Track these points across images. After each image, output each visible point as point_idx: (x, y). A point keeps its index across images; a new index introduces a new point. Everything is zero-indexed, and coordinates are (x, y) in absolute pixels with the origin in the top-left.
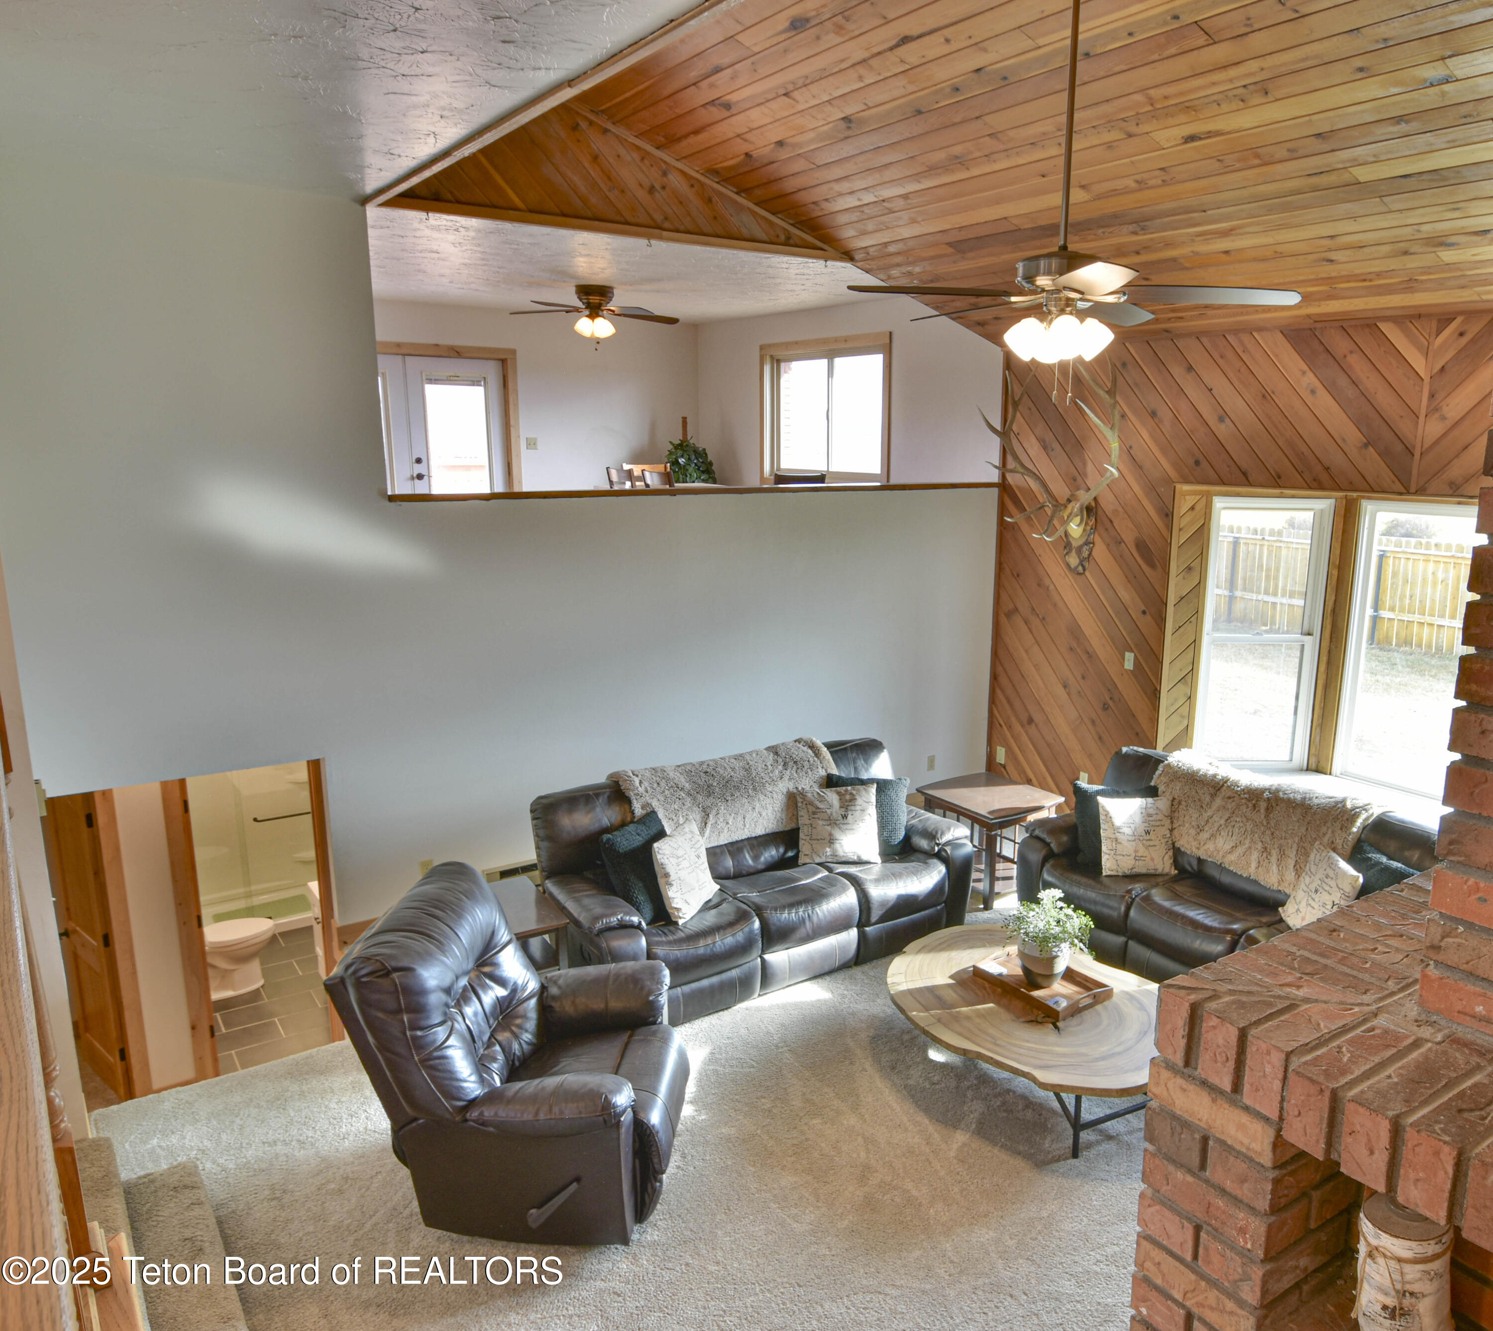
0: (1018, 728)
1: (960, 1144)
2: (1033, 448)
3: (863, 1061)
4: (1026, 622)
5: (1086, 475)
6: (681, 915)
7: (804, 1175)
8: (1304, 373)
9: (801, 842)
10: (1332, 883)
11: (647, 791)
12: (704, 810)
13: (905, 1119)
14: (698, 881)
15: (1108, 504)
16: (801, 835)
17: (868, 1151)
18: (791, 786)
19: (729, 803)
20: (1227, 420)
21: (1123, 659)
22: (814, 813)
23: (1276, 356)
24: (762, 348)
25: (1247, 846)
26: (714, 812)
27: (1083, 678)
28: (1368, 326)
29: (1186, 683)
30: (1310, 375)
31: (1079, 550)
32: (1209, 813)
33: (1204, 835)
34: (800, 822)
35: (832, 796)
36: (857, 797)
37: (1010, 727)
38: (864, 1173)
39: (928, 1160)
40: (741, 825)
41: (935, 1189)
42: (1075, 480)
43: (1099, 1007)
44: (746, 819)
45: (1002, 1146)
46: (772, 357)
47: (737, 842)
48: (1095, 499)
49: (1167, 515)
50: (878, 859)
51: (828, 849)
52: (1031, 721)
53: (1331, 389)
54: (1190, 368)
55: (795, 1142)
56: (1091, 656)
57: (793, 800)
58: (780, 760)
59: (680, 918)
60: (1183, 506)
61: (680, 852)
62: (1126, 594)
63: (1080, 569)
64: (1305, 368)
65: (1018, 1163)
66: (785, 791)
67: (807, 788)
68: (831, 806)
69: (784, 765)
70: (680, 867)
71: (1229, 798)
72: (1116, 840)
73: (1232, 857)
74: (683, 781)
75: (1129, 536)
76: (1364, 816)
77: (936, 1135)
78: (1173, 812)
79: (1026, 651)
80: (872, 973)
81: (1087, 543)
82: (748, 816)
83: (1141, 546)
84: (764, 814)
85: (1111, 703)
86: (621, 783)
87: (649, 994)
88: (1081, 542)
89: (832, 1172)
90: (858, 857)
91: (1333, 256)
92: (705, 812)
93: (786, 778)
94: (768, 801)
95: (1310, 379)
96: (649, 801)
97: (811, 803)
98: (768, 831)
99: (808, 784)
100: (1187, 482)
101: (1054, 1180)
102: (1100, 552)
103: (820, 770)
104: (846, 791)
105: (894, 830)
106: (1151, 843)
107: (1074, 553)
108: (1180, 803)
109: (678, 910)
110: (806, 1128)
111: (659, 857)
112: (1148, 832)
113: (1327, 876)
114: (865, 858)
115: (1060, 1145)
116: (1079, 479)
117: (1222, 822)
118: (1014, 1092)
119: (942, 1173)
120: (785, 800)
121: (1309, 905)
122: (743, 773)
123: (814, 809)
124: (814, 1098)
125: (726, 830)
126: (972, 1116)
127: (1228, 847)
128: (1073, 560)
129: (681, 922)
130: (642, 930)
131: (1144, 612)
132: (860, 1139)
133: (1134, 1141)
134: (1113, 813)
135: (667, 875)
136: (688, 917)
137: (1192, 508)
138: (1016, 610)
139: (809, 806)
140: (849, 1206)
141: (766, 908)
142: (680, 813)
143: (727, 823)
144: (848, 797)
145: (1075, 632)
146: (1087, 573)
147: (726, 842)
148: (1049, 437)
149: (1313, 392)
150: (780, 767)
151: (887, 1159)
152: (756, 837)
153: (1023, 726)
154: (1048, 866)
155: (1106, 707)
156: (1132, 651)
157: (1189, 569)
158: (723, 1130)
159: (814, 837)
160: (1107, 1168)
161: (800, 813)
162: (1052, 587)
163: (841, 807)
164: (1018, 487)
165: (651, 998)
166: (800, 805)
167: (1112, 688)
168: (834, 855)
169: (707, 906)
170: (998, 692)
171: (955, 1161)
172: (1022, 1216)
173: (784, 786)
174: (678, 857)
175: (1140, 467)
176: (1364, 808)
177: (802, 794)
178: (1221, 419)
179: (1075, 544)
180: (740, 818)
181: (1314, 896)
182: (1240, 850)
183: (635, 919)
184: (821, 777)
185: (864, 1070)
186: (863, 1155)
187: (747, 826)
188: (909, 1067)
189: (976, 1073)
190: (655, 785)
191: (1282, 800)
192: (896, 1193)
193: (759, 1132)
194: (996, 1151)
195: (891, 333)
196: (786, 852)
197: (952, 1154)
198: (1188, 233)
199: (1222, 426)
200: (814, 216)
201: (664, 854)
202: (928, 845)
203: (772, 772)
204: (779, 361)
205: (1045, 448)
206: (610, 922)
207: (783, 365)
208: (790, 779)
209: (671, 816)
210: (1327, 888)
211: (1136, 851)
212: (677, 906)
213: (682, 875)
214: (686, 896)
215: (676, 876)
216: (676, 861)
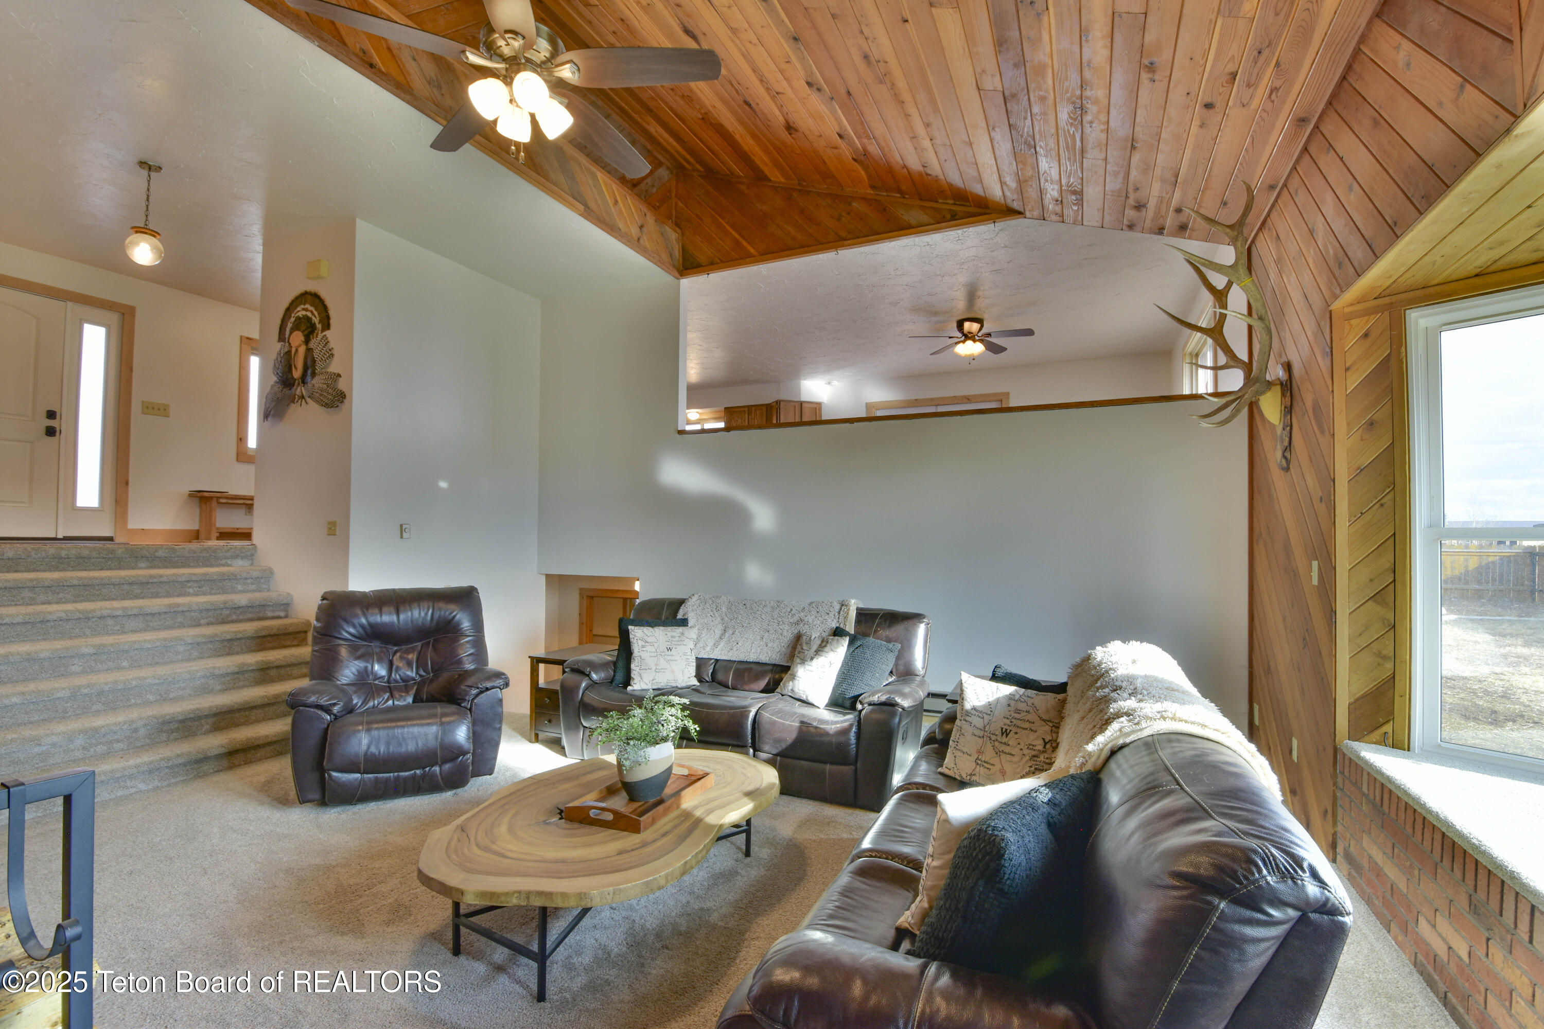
4: (1265, 545)
21: (1312, 571)
29: (1384, 602)
31: (1282, 438)
52: (1269, 669)
56: (1296, 573)
79: (1265, 581)
85: (1307, 637)
90: (807, 697)
107: (1279, 445)
111: (631, 636)
128: (1279, 454)
131: (1321, 500)
135: (633, 652)
153: (1265, 676)
155: (1304, 643)
156: (1316, 558)
162: (1275, 495)
167: (1307, 615)
179: (1278, 432)
201: (635, 636)
212: (634, 677)
213: (644, 655)
214: (642, 672)
215: (639, 654)
216: (643, 644)
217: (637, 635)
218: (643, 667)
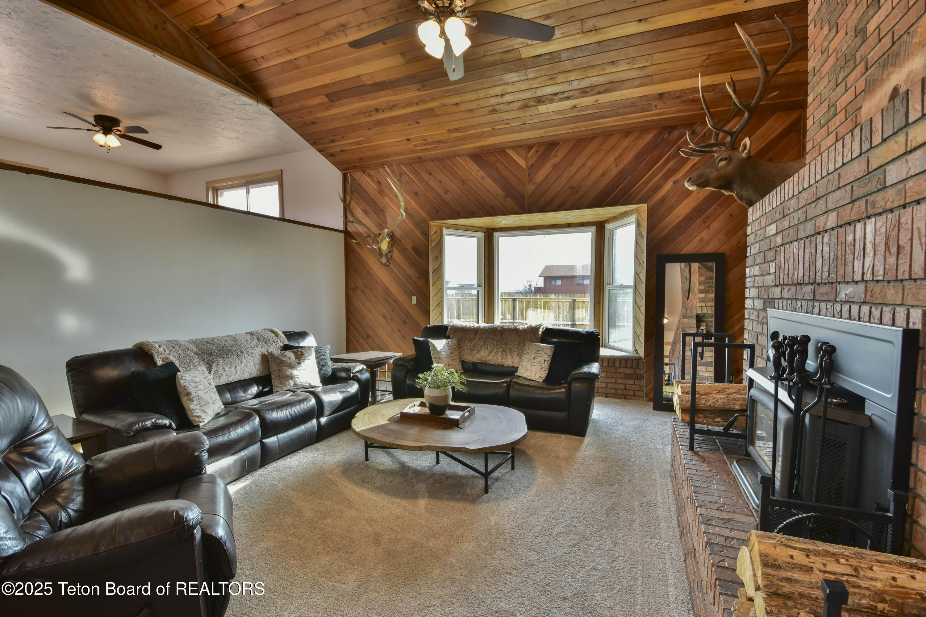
0: (362, 341)
1: (424, 505)
2: (359, 214)
3: (343, 483)
4: (363, 292)
5: (387, 223)
6: (201, 420)
7: (335, 553)
8: (479, 171)
9: (273, 381)
10: (542, 352)
11: (165, 351)
12: (208, 363)
13: (385, 503)
14: (212, 398)
15: (398, 233)
16: (273, 377)
17: (371, 526)
18: (264, 351)
19: (225, 359)
20: (449, 193)
21: (411, 299)
22: (280, 363)
23: (467, 165)
24: (207, 183)
25: (495, 351)
26: (215, 364)
27: (393, 311)
28: (502, 151)
29: (439, 307)
30: (481, 172)
31: (386, 255)
32: (475, 342)
33: (475, 352)
34: (271, 370)
35: (290, 354)
36: (305, 353)
37: (358, 342)
38: (376, 540)
39: (411, 519)
40: (234, 372)
41: (425, 532)
42: (382, 225)
43: (472, 417)
44: (237, 369)
45: (447, 499)
46: (213, 188)
47: (232, 383)
48: (392, 232)
49: (426, 235)
50: (320, 385)
51: (291, 381)
52: (368, 336)
53: (490, 176)
54: (430, 174)
55: (319, 536)
56: (396, 301)
57: (266, 359)
58: (255, 337)
59: (200, 422)
60: (432, 230)
61: (197, 380)
62: (410, 271)
63: (388, 263)
64: (479, 169)
65: (460, 505)
66: (260, 353)
67: (274, 351)
68: (290, 359)
69: (258, 339)
70: (198, 389)
71: (483, 333)
72: (440, 357)
73: (489, 358)
74: (191, 347)
75: (409, 245)
76: (542, 327)
77: (407, 505)
78: (459, 345)
79: (363, 305)
80: (327, 444)
81: (390, 252)
82: (238, 367)
83: (415, 250)
84: (248, 366)
85: (407, 320)
86: (144, 347)
87: (195, 451)
88: (387, 251)
89: (354, 545)
90: (310, 384)
91: (498, 107)
92: (209, 364)
93: (260, 346)
94: (250, 358)
95: (481, 173)
96: (168, 356)
97: (278, 358)
98: (252, 376)
99: (274, 349)
100: (434, 219)
101: (485, 507)
102: (397, 255)
103: (280, 343)
104: (298, 351)
105: (326, 370)
106: (453, 358)
107: (384, 257)
108: (461, 340)
109: (199, 417)
110: (322, 526)
111: (182, 381)
112: (451, 354)
113: (538, 351)
114: (313, 384)
115: (476, 490)
116: (384, 225)
117: (482, 344)
118: (437, 474)
119: (424, 523)
120: (260, 358)
121: (531, 365)
122: (232, 342)
123: (280, 361)
124: (321, 509)
125: (224, 375)
126: (422, 490)
127: (486, 354)
128: (384, 260)
129: (201, 424)
130: (172, 429)
131: (419, 278)
132: (363, 521)
133: (508, 478)
134: (436, 345)
135: (189, 394)
136: (206, 421)
137: (436, 232)
138: (357, 287)
139: (277, 360)
140: (376, 561)
141: (262, 410)
142: (191, 364)
143: (225, 371)
144: (299, 353)
145: (387, 292)
146: (391, 265)
147: (225, 383)
148: (368, 208)
149: (483, 178)
150: (256, 341)
151: (386, 526)
152: (243, 380)
153: (364, 339)
154: (408, 376)
155: (405, 322)
156: (415, 295)
157: (436, 258)
158: (261, 545)
159: (281, 376)
160: (505, 493)
161: (270, 365)
162: (374, 274)
163: (296, 359)
164: (354, 232)
165: (196, 454)
166: (270, 360)
167: (407, 314)
168: (295, 385)
169: (218, 416)
170: (351, 326)
171: (427, 514)
172: (482, 529)
173: (260, 350)
174: (196, 383)
175: (412, 216)
176: (540, 325)
177: (271, 354)
178: (446, 193)
179: (384, 253)
180: (233, 368)
181: (533, 361)
182: (492, 354)
183: (167, 422)
184: (281, 347)
185: (346, 486)
186: (369, 528)
187: (238, 373)
188: (372, 479)
189: (411, 471)
190: (171, 348)
191: (506, 329)
192: (402, 542)
193: (290, 538)
194: (446, 502)
195: (282, 170)
196: (263, 389)
197: (423, 511)
198: (443, 90)
199: (447, 196)
200: (254, 70)
201: (186, 380)
202: (347, 374)
203: (251, 343)
204: (217, 190)
205: (366, 213)
206: (145, 425)
207: (219, 192)
208: (262, 347)
209: (185, 366)
210: (540, 355)
211: (448, 362)
212: (198, 414)
213: (201, 393)
214: (202, 408)
215: (196, 394)
216: (195, 385)
217: (187, 378)
218: (202, 404)
